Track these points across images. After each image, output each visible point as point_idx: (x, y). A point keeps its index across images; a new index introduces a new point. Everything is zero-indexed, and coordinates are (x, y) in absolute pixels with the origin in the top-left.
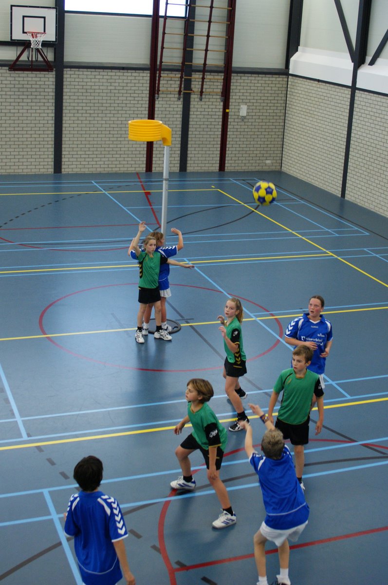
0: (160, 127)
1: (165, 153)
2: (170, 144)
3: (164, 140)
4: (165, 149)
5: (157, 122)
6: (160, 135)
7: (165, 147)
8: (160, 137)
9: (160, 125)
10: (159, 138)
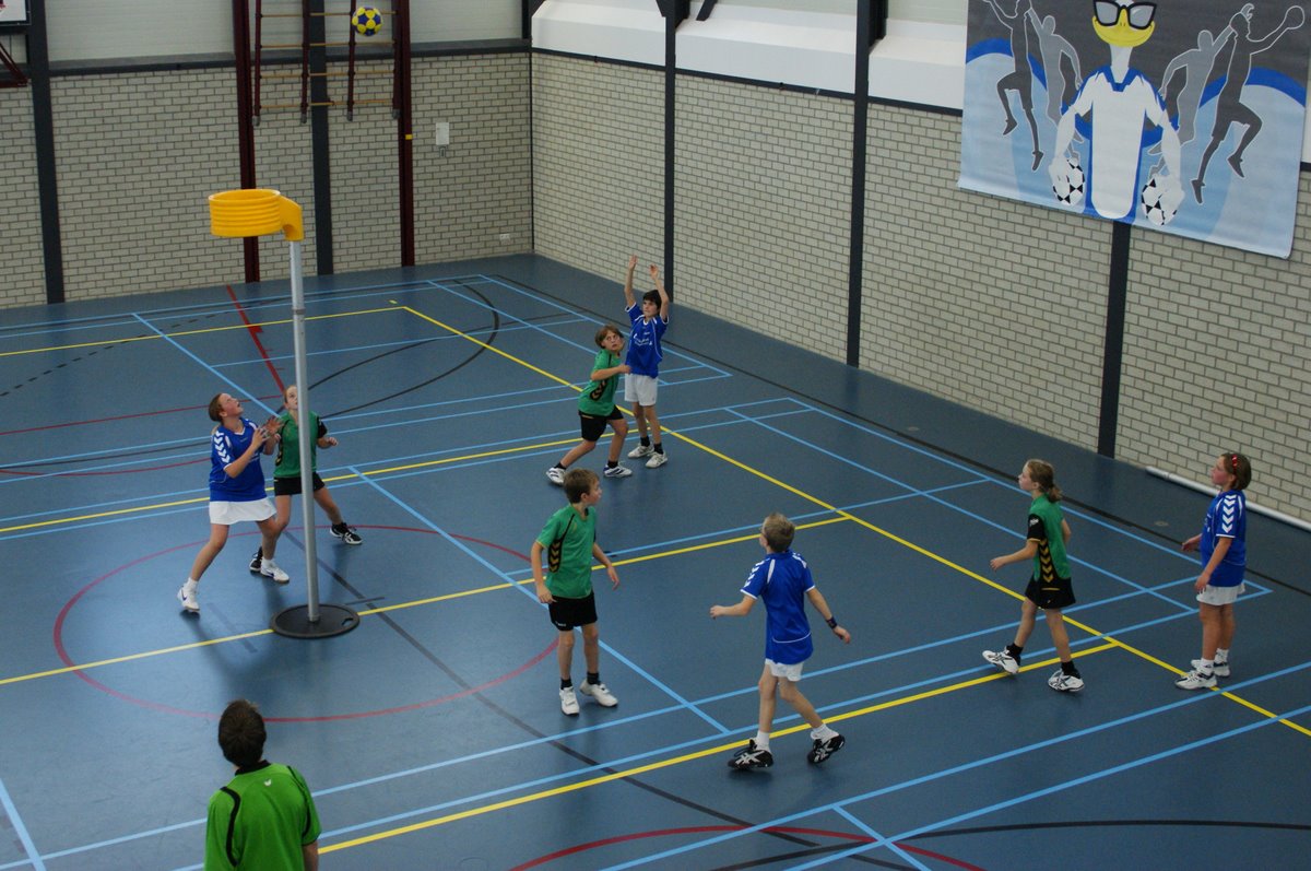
0: (275, 203)
1: (292, 255)
2: (301, 237)
3: (287, 229)
4: (292, 248)
5: (265, 193)
6: (276, 221)
7: (292, 243)
8: (276, 224)
9: (277, 199)
10: (275, 227)
